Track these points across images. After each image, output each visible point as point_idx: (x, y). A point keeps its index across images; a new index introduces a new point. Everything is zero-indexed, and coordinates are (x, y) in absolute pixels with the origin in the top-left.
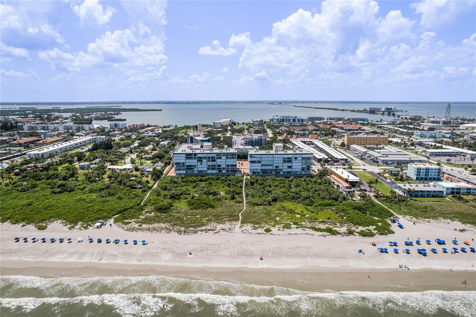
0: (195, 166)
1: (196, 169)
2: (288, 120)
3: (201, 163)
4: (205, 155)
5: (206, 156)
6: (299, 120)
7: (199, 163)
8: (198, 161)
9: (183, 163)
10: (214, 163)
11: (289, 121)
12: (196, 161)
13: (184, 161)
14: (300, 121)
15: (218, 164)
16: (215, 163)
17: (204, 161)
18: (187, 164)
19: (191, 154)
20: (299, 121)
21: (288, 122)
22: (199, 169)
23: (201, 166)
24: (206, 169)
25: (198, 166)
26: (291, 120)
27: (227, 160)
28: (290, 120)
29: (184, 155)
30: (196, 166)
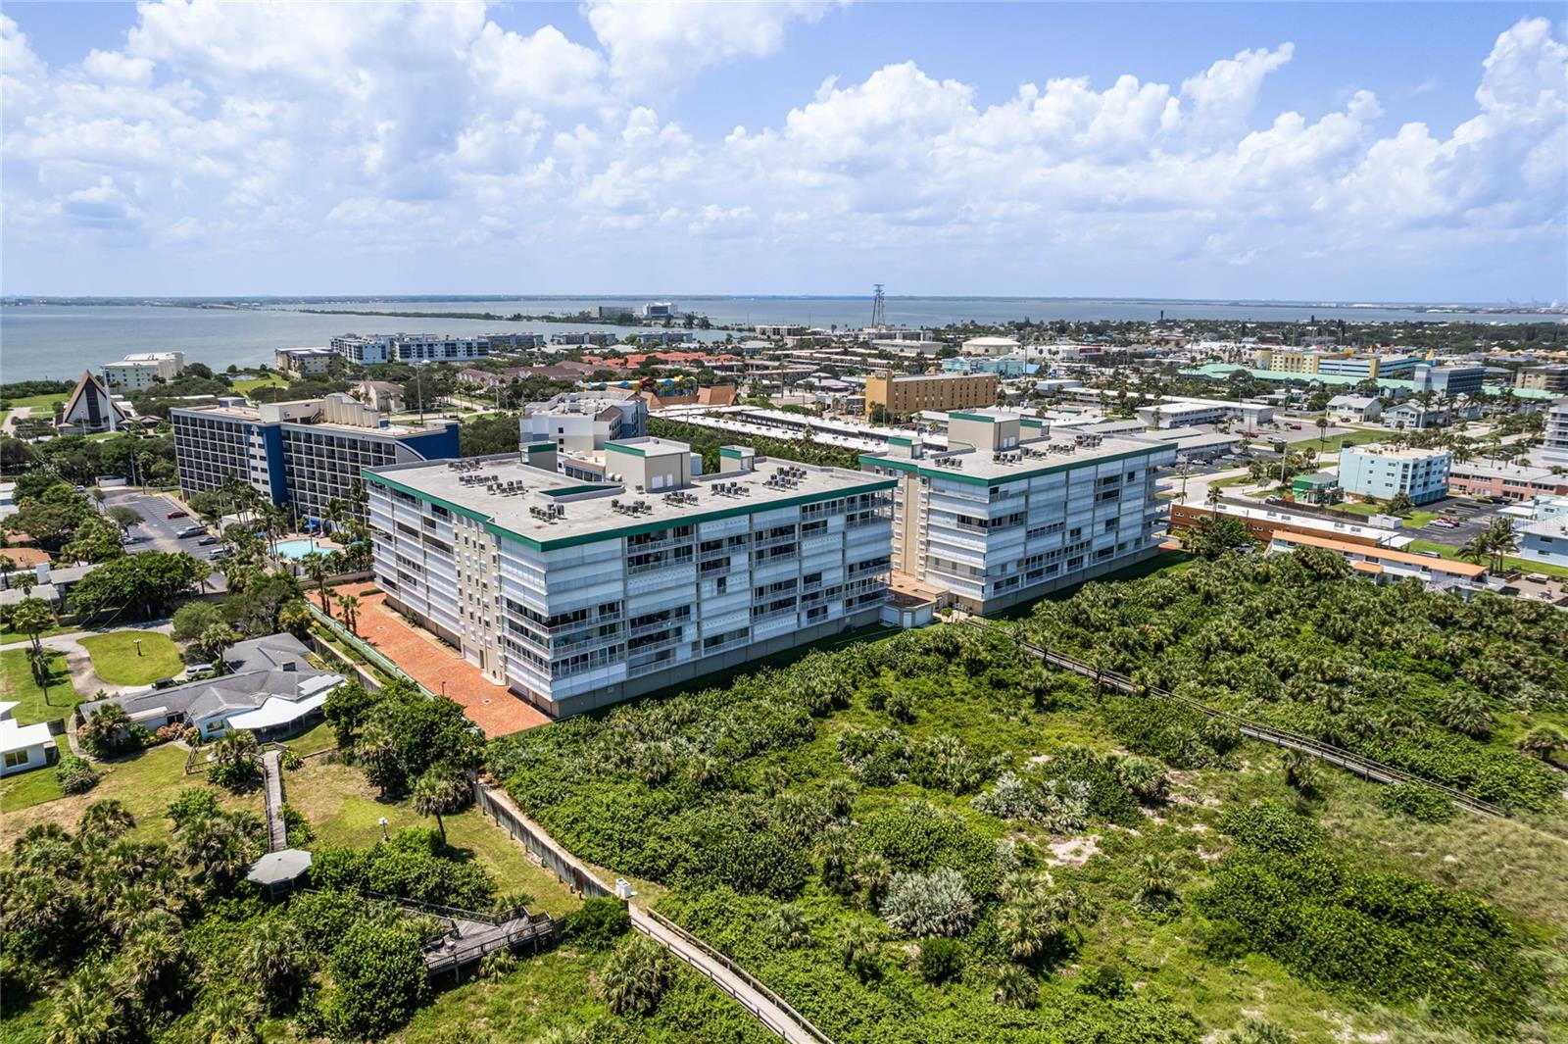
0: (683, 611)
1: (690, 634)
2: (425, 349)
3: (721, 582)
4: (741, 525)
5: (746, 530)
6: (469, 345)
7: (709, 587)
8: (706, 567)
9: (608, 608)
10: (785, 569)
11: (431, 354)
12: (689, 572)
13: (612, 591)
14: (475, 349)
15: (810, 567)
16: (794, 566)
17: (740, 560)
18: (636, 607)
19: (656, 532)
20: (470, 352)
21: (426, 355)
22: (711, 628)
23: (723, 603)
24: (743, 619)
25: (705, 607)
26: (440, 350)
27: (852, 535)
28: (436, 348)
29: (617, 544)
30: (693, 610)
